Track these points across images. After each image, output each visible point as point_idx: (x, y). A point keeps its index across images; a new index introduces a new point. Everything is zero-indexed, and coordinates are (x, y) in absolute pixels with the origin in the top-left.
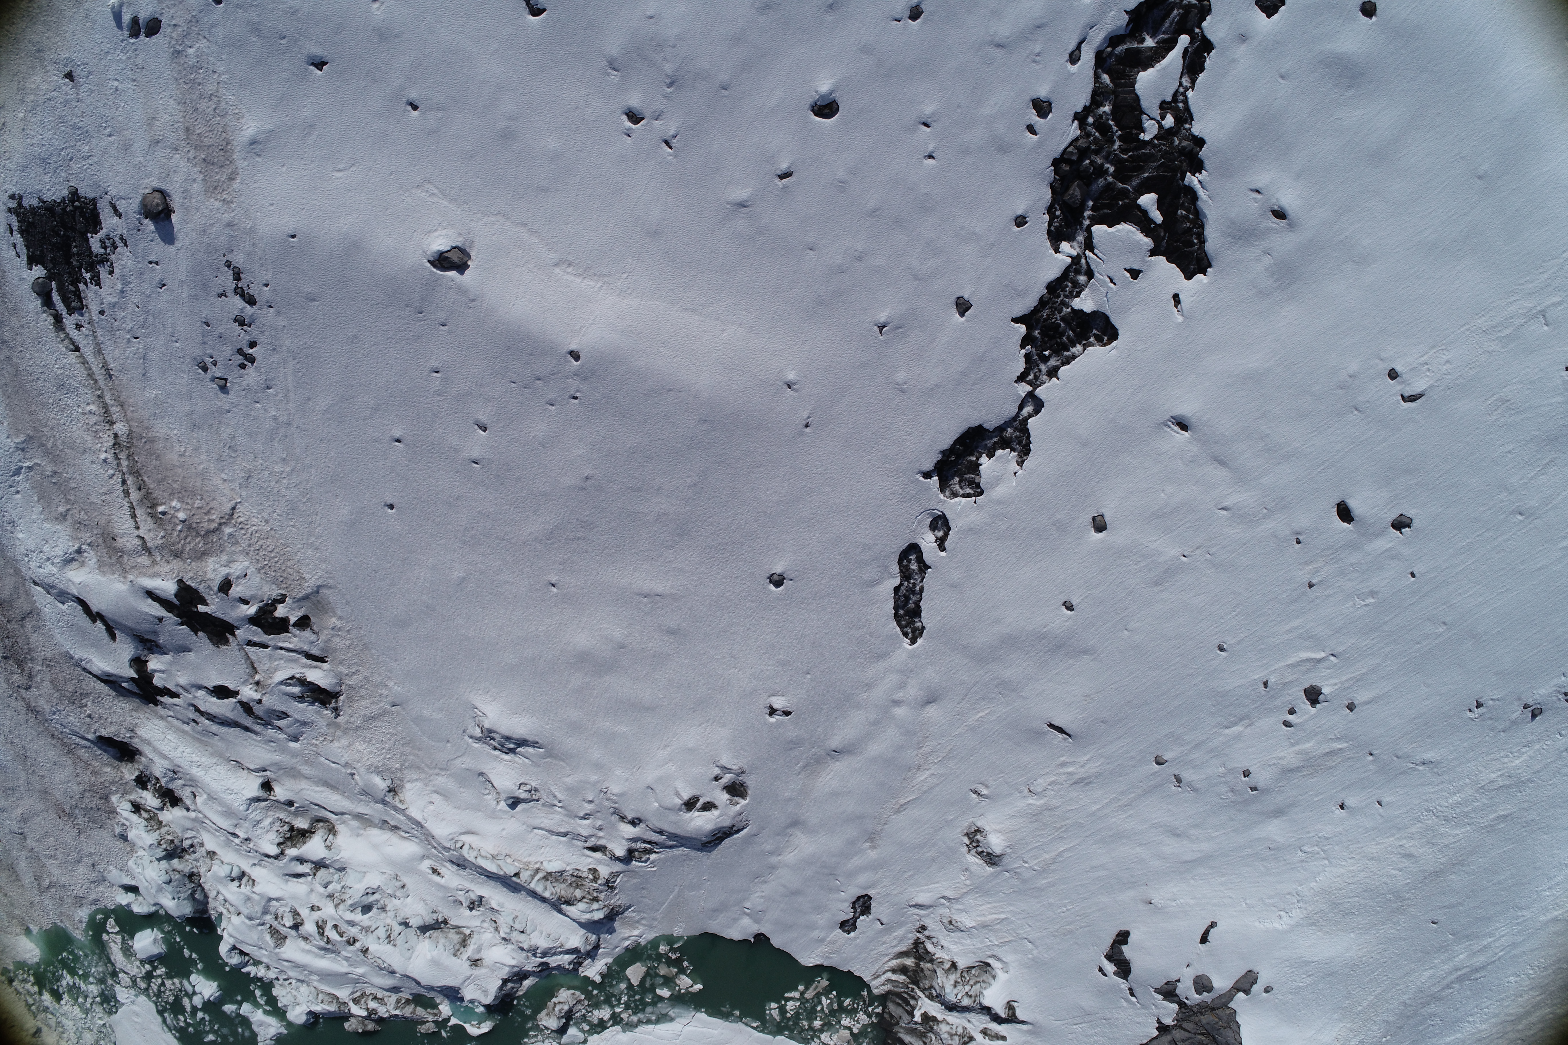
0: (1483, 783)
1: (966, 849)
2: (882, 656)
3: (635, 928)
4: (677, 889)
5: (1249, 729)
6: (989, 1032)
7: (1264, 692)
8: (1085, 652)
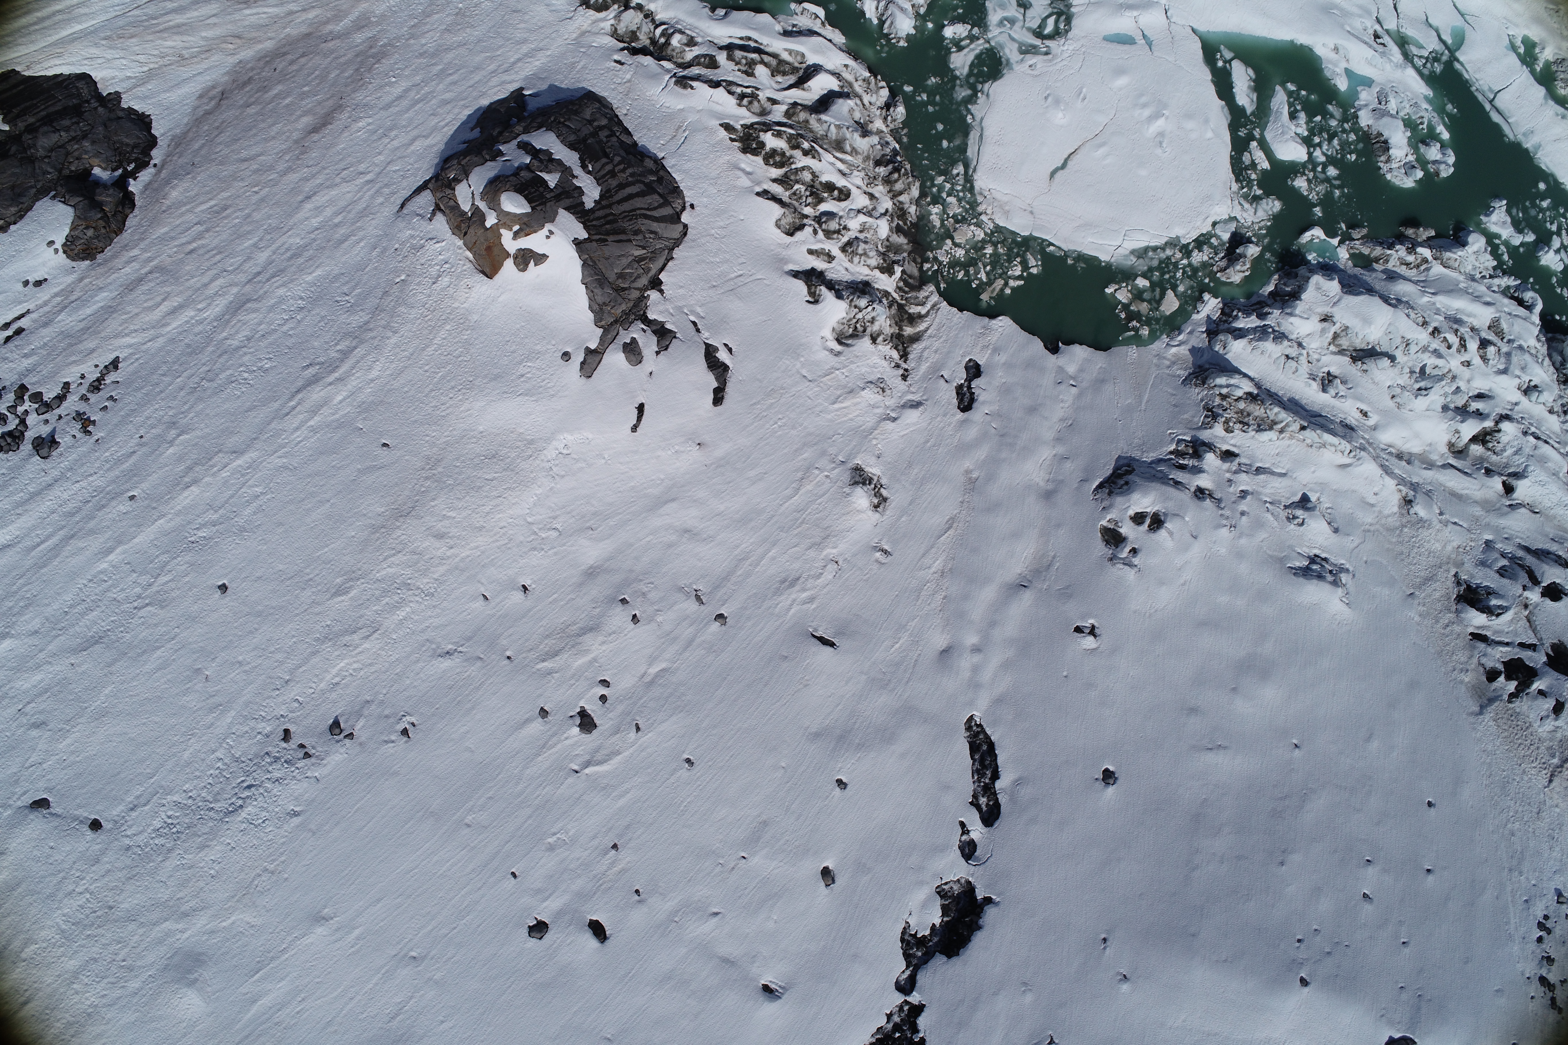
0: (376, 635)
1: (884, 481)
2: (999, 701)
3: (1175, 355)
4: (1143, 407)
5: (643, 671)
6: (826, 258)
7: (638, 718)
8: (817, 735)
